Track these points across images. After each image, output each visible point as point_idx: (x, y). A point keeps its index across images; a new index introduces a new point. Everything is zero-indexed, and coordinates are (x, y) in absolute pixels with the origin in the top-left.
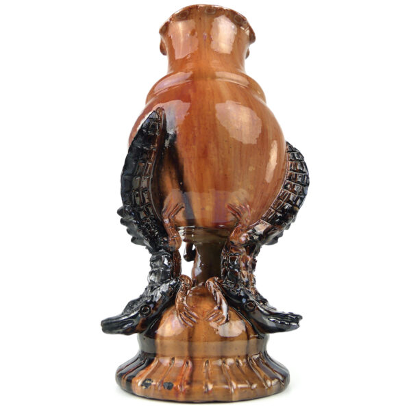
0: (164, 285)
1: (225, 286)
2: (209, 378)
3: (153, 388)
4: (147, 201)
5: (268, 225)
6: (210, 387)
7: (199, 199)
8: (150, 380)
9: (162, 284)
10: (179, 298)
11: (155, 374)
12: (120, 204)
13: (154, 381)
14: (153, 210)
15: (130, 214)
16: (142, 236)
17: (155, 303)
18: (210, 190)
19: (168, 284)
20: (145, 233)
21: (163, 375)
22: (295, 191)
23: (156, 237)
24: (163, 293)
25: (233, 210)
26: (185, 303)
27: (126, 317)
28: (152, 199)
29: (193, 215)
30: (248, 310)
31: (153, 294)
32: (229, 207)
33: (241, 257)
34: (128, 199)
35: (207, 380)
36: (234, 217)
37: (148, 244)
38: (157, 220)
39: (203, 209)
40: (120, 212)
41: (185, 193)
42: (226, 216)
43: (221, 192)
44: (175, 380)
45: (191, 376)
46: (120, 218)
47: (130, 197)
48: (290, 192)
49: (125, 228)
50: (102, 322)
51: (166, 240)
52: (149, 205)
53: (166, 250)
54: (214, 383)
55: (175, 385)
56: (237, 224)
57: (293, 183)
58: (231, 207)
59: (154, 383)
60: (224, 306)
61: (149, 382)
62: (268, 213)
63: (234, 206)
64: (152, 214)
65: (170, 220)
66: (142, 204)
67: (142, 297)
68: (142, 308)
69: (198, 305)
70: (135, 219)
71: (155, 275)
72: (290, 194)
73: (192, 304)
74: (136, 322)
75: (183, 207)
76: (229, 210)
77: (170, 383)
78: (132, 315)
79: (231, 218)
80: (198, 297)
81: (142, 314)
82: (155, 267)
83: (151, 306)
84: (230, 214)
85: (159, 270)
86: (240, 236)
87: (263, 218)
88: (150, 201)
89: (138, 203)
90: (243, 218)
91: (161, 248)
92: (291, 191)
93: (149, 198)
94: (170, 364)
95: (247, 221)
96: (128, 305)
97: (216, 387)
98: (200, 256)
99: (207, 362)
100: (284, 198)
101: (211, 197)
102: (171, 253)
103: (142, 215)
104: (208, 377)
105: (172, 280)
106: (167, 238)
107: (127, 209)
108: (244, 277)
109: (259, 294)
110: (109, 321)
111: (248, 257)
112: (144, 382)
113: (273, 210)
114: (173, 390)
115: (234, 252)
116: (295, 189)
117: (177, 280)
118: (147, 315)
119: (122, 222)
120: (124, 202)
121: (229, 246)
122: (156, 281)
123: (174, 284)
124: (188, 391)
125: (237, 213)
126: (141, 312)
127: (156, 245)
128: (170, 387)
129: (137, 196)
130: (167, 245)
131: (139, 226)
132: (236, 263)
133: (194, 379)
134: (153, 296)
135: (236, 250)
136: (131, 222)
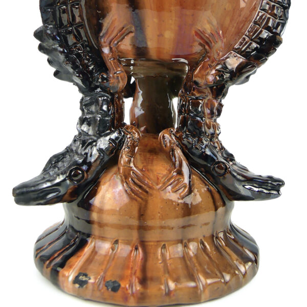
0: (102, 139)
1: (185, 141)
2: (169, 272)
3: (90, 287)
4: (78, 20)
5: (242, 60)
6: (172, 285)
7: (156, 20)
8: (86, 275)
9: (98, 138)
10: (124, 158)
11: (91, 266)
12: (38, 23)
13: (92, 277)
14: (86, 33)
15: (54, 38)
16: (71, 70)
17: (90, 165)
18: (172, 8)
19: (108, 138)
20: (75, 67)
21: (104, 267)
22: (276, 15)
23: (91, 72)
24: (100, 150)
25: (201, 38)
26: (132, 165)
27: (49, 184)
28: (85, 18)
29: (146, 43)
30: (216, 175)
31: (87, 151)
32: (197, 34)
33: (206, 101)
34: (50, 16)
35: (167, 275)
36: (201, 48)
37: (79, 82)
38: (92, 47)
39: (161, 35)
40: (38, 35)
41: (137, 11)
42: (191, 46)
43: (188, 12)
44: (122, 278)
45: (144, 269)
46: (38, 42)
47: (54, 14)
48: (268, 16)
49: (45, 57)
50: (14, 190)
51: (105, 76)
52: (81, 25)
53: (104, 90)
54: (177, 280)
55: (122, 285)
56: (204, 58)
57: (273, 4)
58: (199, 34)
59: (92, 281)
60: (185, 169)
61: (84, 278)
62: (241, 43)
63: (203, 33)
64: (85, 38)
65: (111, 49)
66: (71, 25)
67: (69, 150)
68: (71, 171)
69: (149, 167)
70: (60, 46)
71: (89, 124)
72: (269, 19)
73: (140, 166)
74: (62, 190)
75: (131, 32)
76: (196, 38)
77: (114, 282)
78: (58, 180)
79: (197, 48)
80: (148, 155)
81: (71, 180)
82: (88, 113)
83: (84, 168)
84: (196, 44)
85: (94, 118)
86: (208, 74)
87: (235, 50)
88: (82, 19)
89: (65, 23)
90: (214, 50)
91: (97, 87)
92: (270, 14)
93: (81, 16)
94: (113, 249)
95: (219, 55)
96: (50, 161)
97: (180, 286)
98: (141, 92)
99: (164, 247)
100: (262, 23)
101: (174, 19)
102: (112, 95)
103: (71, 40)
104: (167, 271)
105: (114, 132)
106: (107, 74)
107: (49, 32)
108: (209, 128)
109: (225, 149)
110: (25, 190)
111: (215, 101)
112: (77, 277)
113: (247, 39)
114: (120, 293)
115: (197, 95)
116: (275, 12)
117: (120, 133)
118: (78, 181)
119: (41, 48)
120: (44, 21)
121: (191, 87)
122: (91, 133)
123: (117, 138)
124: (142, 294)
125: (206, 43)
126: (70, 177)
127: (91, 83)
128: (115, 288)
129: (64, 11)
130: (106, 84)
131: (67, 56)
132: (200, 109)
133: (149, 274)
134: (86, 154)
135: (200, 92)
136: (55, 49)
